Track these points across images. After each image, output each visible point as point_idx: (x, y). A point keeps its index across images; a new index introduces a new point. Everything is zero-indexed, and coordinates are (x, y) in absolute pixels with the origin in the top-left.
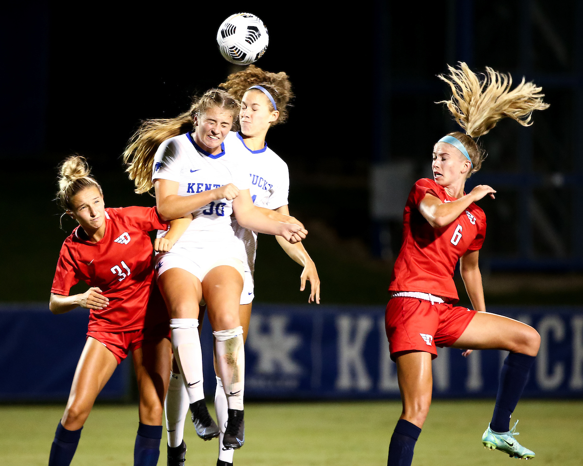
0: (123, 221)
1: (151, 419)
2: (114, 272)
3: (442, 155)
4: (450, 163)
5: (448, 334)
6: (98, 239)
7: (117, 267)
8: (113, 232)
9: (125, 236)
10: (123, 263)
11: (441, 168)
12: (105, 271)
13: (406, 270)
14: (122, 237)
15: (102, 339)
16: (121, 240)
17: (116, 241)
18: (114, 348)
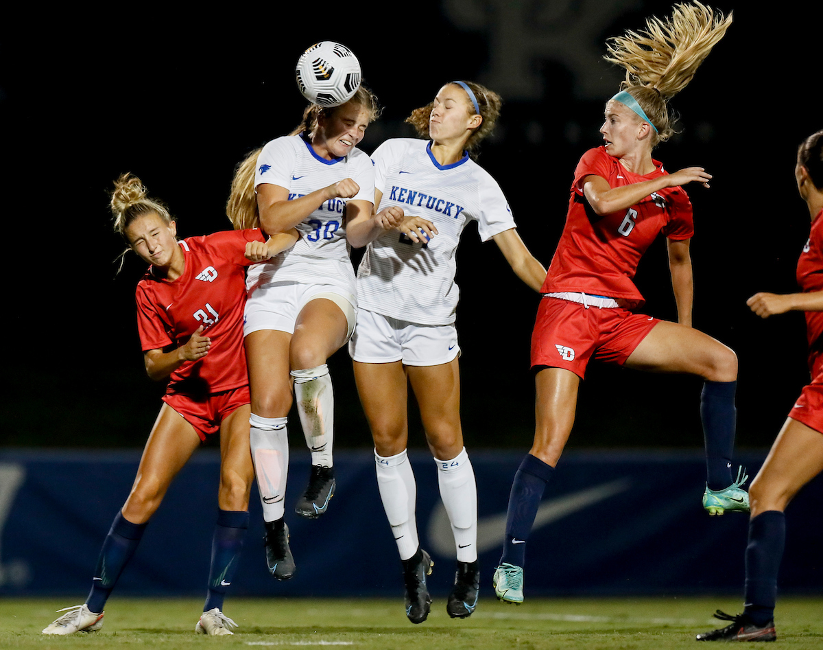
0: (207, 253)
1: (229, 503)
2: (198, 319)
3: (610, 116)
4: (621, 127)
5: (615, 350)
6: (175, 277)
7: (201, 312)
8: (195, 268)
9: (209, 272)
10: (208, 306)
11: (610, 135)
12: (186, 318)
13: (559, 266)
14: (205, 272)
15: (181, 407)
16: (204, 277)
17: (197, 278)
18: (195, 420)
